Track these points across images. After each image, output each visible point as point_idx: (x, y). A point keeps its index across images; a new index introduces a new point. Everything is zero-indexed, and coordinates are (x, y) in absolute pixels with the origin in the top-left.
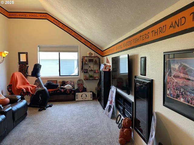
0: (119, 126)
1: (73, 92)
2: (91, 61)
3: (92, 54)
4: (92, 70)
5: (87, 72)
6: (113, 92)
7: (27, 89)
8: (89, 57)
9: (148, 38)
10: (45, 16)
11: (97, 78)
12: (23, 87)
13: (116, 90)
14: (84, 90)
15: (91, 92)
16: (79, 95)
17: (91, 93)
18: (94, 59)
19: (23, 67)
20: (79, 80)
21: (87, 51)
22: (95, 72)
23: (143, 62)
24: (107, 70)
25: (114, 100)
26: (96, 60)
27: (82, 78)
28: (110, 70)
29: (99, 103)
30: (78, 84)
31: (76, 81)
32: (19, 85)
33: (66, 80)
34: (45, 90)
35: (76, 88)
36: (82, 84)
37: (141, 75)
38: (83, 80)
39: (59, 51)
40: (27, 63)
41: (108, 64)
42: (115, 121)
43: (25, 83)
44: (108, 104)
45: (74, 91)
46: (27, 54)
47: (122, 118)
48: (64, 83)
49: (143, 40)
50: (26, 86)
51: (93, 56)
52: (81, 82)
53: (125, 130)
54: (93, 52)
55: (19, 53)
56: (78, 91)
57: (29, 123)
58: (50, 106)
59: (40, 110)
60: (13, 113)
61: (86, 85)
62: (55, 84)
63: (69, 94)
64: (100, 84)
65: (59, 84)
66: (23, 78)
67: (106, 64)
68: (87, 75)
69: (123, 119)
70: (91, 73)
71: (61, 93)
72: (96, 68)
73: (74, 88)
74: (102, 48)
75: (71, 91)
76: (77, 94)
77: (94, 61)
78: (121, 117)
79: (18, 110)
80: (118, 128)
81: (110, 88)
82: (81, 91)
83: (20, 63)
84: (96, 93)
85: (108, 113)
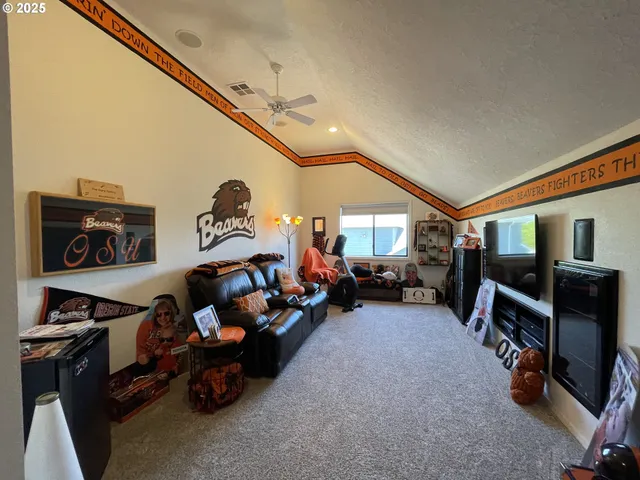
0: (505, 363)
1: (397, 286)
2: (433, 229)
3: (436, 216)
4: (435, 247)
5: (425, 251)
6: (487, 291)
7: (325, 274)
8: (430, 221)
9: (600, 176)
10: (354, 156)
11: (445, 263)
12: (320, 271)
13: (497, 287)
14: (419, 283)
15: (432, 288)
16: (409, 291)
17: (434, 291)
18: (440, 226)
19: (319, 240)
20: (409, 265)
21: (426, 211)
22: (441, 251)
23: (580, 232)
24: (473, 247)
25: (489, 309)
26: (443, 228)
27: (415, 261)
28: (478, 246)
29: (450, 311)
30: (407, 272)
31: (403, 266)
32: (315, 268)
33: (385, 264)
34: (351, 278)
35: (403, 278)
36: (415, 273)
37: (575, 258)
38: (417, 266)
39: (374, 213)
40: (323, 233)
41: (473, 236)
42: (494, 352)
43: (321, 265)
44: (475, 315)
45: (399, 283)
46: (324, 219)
47: (513, 346)
48: (381, 269)
49: (582, 182)
50: (324, 270)
51: (438, 219)
52: (411, 269)
53: (527, 374)
54: (438, 213)
55: (314, 219)
56: (406, 284)
57: (332, 329)
58: (360, 306)
59: (344, 311)
60: (312, 309)
61: (422, 274)
62: (366, 269)
63: (392, 288)
64: (454, 274)
65: (372, 269)
66: (318, 256)
67: (469, 234)
68: (425, 257)
69: (514, 352)
70: (433, 253)
71: (376, 285)
72: (443, 243)
73: (399, 278)
74: (458, 204)
75: (394, 283)
76: (405, 289)
77: (440, 229)
78: (508, 345)
79: (318, 305)
80: (502, 367)
81: (478, 284)
82: (411, 285)
83: (315, 233)
84: (443, 292)
85: (475, 334)
